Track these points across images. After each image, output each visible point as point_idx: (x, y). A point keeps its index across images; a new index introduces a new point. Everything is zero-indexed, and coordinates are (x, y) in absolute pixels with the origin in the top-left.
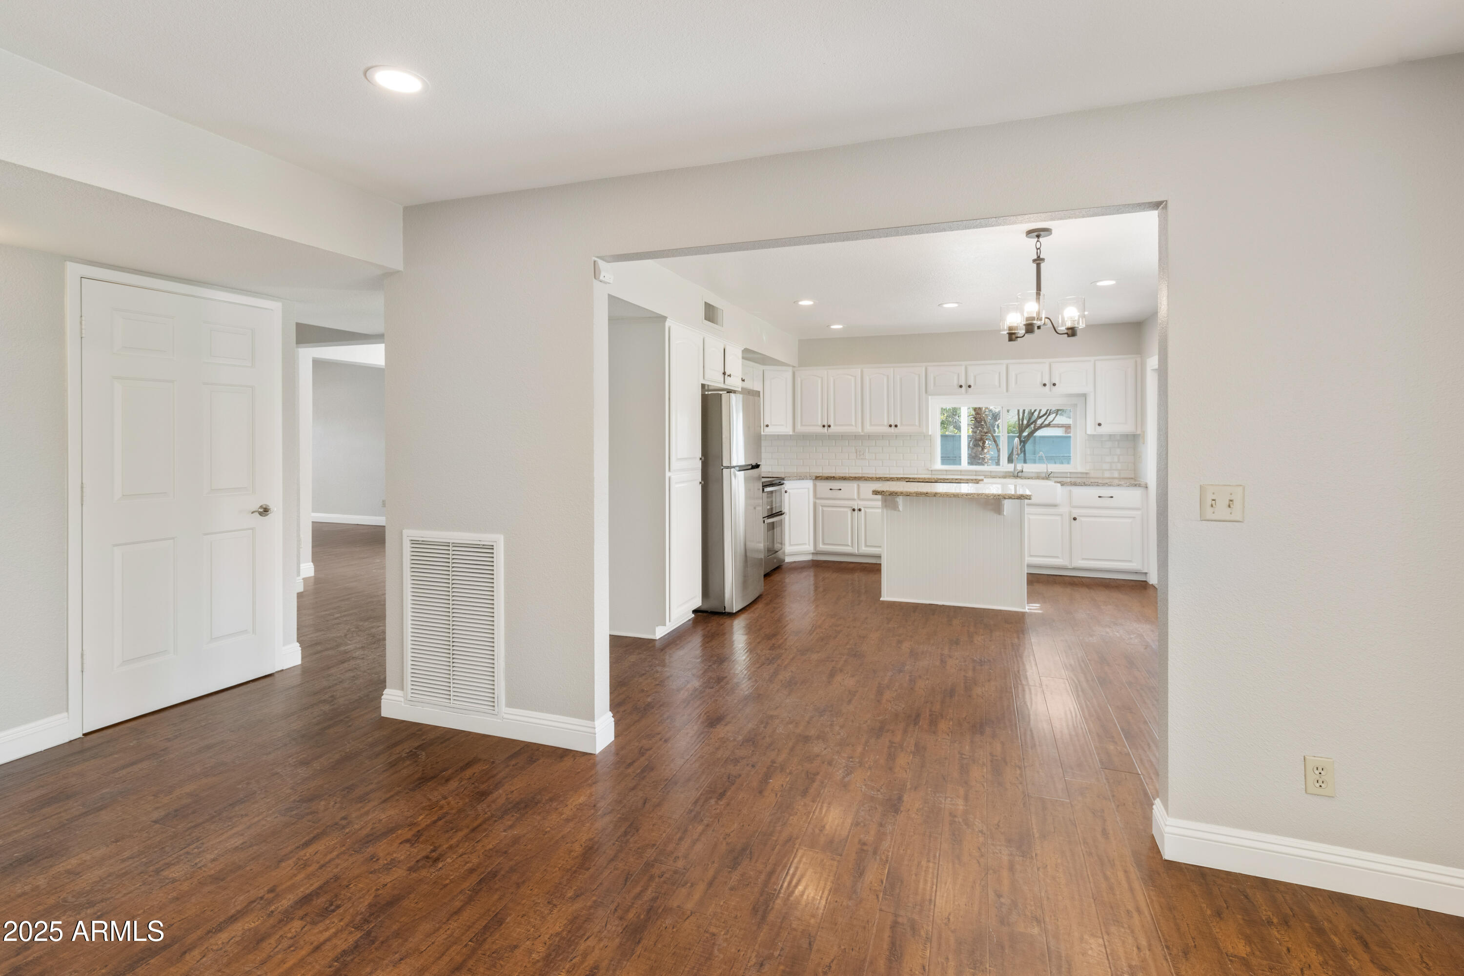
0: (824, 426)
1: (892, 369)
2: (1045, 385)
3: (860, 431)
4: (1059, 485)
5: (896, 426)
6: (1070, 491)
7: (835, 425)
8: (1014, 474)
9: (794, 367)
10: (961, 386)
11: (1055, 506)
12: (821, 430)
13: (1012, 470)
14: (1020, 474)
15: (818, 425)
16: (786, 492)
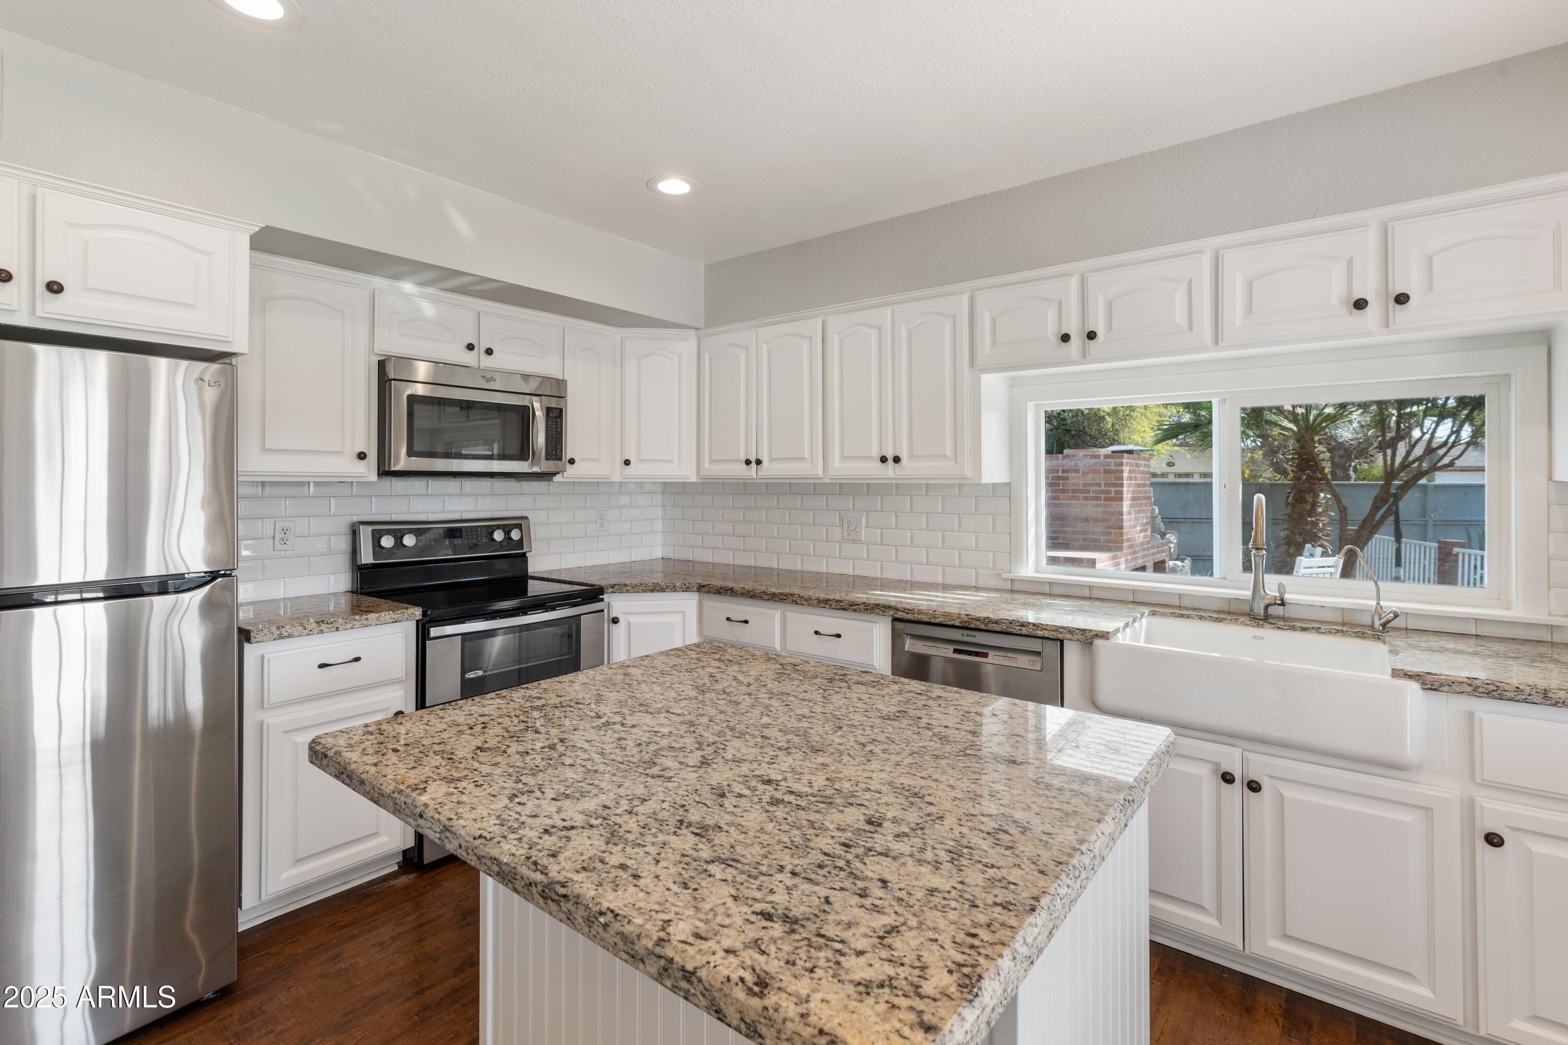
0: (748, 462)
1: (889, 310)
2: (1360, 304)
3: (821, 474)
4: (1414, 686)
5: (897, 460)
6: (1471, 715)
7: (772, 460)
8: (1251, 609)
9: (697, 329)
10: (1065, 338)
11: (1394, 767)
12: (741, 471)
13: (1248, 594)
14: (1273, 610)
15: (741, 461)
16: (615, 621)
